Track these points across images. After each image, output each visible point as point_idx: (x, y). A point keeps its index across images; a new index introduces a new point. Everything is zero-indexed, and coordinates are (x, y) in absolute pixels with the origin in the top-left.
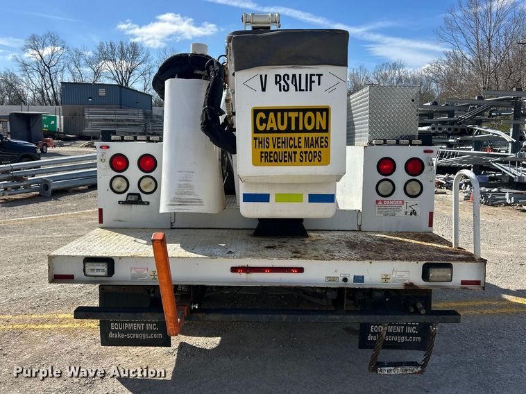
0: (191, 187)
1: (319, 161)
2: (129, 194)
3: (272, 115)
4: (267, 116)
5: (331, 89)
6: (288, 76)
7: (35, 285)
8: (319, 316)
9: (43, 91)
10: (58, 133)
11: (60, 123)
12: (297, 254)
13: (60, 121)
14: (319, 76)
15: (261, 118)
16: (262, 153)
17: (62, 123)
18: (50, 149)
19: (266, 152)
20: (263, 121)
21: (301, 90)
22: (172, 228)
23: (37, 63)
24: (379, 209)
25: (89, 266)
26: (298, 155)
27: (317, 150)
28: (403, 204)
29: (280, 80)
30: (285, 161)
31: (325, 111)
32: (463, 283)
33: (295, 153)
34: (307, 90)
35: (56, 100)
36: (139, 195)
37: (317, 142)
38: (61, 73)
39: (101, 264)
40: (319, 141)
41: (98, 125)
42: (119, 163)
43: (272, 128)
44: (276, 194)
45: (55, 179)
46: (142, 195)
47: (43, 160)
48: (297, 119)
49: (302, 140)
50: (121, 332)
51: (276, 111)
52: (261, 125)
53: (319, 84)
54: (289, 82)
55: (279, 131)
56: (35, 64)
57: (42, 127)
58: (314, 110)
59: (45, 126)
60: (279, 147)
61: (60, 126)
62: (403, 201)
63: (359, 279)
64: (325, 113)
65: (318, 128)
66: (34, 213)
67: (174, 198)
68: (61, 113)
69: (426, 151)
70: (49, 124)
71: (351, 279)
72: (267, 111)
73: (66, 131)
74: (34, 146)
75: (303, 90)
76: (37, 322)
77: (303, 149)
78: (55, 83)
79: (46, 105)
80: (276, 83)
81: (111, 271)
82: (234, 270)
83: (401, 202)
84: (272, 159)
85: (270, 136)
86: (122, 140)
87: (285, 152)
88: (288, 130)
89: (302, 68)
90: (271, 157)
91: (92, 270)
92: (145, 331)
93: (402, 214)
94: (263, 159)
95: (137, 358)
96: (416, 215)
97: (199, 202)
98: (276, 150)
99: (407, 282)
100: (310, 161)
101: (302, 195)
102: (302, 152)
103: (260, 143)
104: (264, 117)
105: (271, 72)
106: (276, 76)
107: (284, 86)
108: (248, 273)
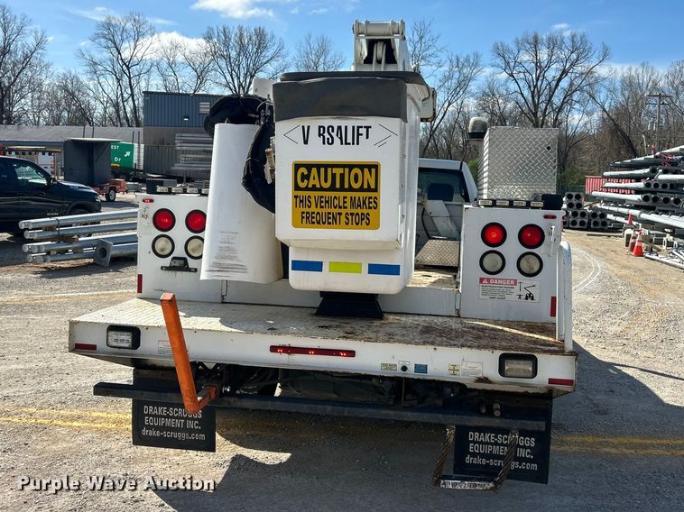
0: (234, 251)
1: (368, 224)
2: (174, 258)
3: (314, 170)
4: (310, 172)
5: (381, 143)
6: (333, 128)
7: (69, 377)
8: (370, 410)
9: (117, 104)
10: (136, 170)
11: (138, 156)
12: (349, 335)
13: (139, 152)
14: (368, 128)
15: (303, 174)
16: (303, 213)
17: (142, 155)
18: (119, 196)
19: (308, 213)
20: (304, 177)
21: (346, 143)
22: (223, 303)
23: (112, 61)
24: (483, 290)
25: (113, 335)
26: (343, 217)
27: (365, 211)
28: (515, 284)
29: (324, 132)
30: (329, 223)
31: (374, 167)
32: (551, 381)
33: (340, 214)
34: (353, 144)
35: (136, 118)
36: (185, 259)
37: (364, 203)
38: (146, 76)
39: (126, 334)
40: (367, 202)
41: (194, 159)
42: (164, 220)
43: (314, 186)
44: (330, 263)
45: (117, 240)
46: (189, 259)
47: (106, 211)
48: (342, 176)
49: (348, 200)
50: (157, 428)
51: (318, 166)
52: (303, 181)
53: (367, 138)
54: (334, 134)
55: (322, 189)
56: (109, 63)
57: (112, 161)
58: (362, 167)
59: (116, 159)
60: (322, 207)
61: (139, 160)
62: (515, 281)
63: (421, 368)
64: (373, 170)
65: (366, 187)
66: (83, 288)
67: (214, 263)
68: (141, 138)
69: (546, 217)
70: (123, 157)
71: (411, 368)
72: (309, 166)
73: (147, 169)
74: (93, 191)
75: (349, 144)
76: (65, 418)
77: (349, 210)
78: (136, 91)
79: (122, 126)
80: (320, 135)
81: (136, 343)
82: (274, 349)
83: (513, 282)
84: (314, 220)
85: (313, 194)
86: (170, 192)
87: (329, 213)
88: (332, 188)
89: (348, 119)
90: (313, 218)
91: (116, 340)
92: (184, 429)
93: (514, 297)
94: (304, 220)
95: (176, 466)
96: (532, 299)
97: (242, 269)
98: (319, 210)
99: (480, 375)
100: (357, 224)
101: (361, 264)
102: (347, 213)
103: (301, 201)
104: (306, 173)
105: (314, 123)
106: (320, 127)
107: (328, 139)
108: (289, 354)
